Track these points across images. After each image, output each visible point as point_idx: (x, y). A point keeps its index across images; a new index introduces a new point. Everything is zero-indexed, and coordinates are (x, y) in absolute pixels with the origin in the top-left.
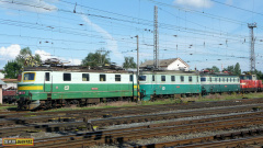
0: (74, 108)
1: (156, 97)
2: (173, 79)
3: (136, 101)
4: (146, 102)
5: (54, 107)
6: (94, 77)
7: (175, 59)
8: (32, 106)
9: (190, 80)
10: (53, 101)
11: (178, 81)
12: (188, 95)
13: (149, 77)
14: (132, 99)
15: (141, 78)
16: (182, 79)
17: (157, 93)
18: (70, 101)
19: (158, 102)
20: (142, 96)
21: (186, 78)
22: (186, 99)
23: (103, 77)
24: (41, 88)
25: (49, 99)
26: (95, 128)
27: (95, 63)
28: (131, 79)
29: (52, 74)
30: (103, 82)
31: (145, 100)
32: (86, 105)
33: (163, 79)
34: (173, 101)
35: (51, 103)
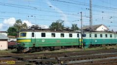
0: (47, 51)
1: (92, 46)
2: (101, 36)
3: (81, 48)
4: (86, 48)
5: (36, 51)
6: (58, 35)
7: (101, 25)
8: (25, 51)
9: (111, 37)
10: (36, 48)
11: (104, 37)
12: (110, 45)
13: (88, 35)
14: (78, 47)
15: (83, 36)
16: (106, 36)
17: (92, 44)
18: (45, 48)
19: (93, 49)
20: (84, 45)
21: (109, 35)
22: (109, 47)
23: (63, 35)
24: (30, 41)
25: (34, 47)
26: (62, 62)
27: (56, 27)
28: (78, 36)
29: (35, 33)
30: (62, 38)
31: (86, 47)
32: (54, 50)
33: (96, 36)
34: (102, 48)
35: (35, 49)
